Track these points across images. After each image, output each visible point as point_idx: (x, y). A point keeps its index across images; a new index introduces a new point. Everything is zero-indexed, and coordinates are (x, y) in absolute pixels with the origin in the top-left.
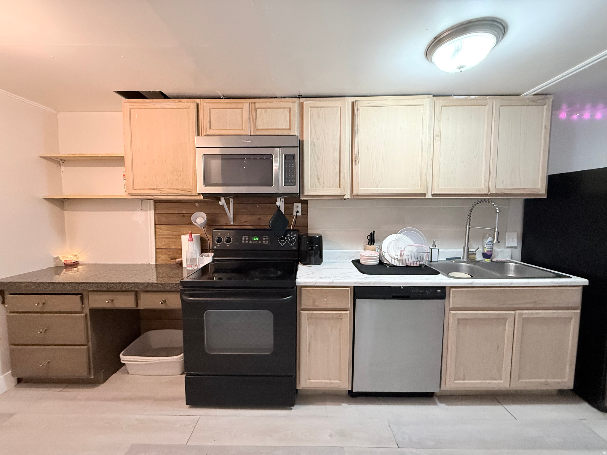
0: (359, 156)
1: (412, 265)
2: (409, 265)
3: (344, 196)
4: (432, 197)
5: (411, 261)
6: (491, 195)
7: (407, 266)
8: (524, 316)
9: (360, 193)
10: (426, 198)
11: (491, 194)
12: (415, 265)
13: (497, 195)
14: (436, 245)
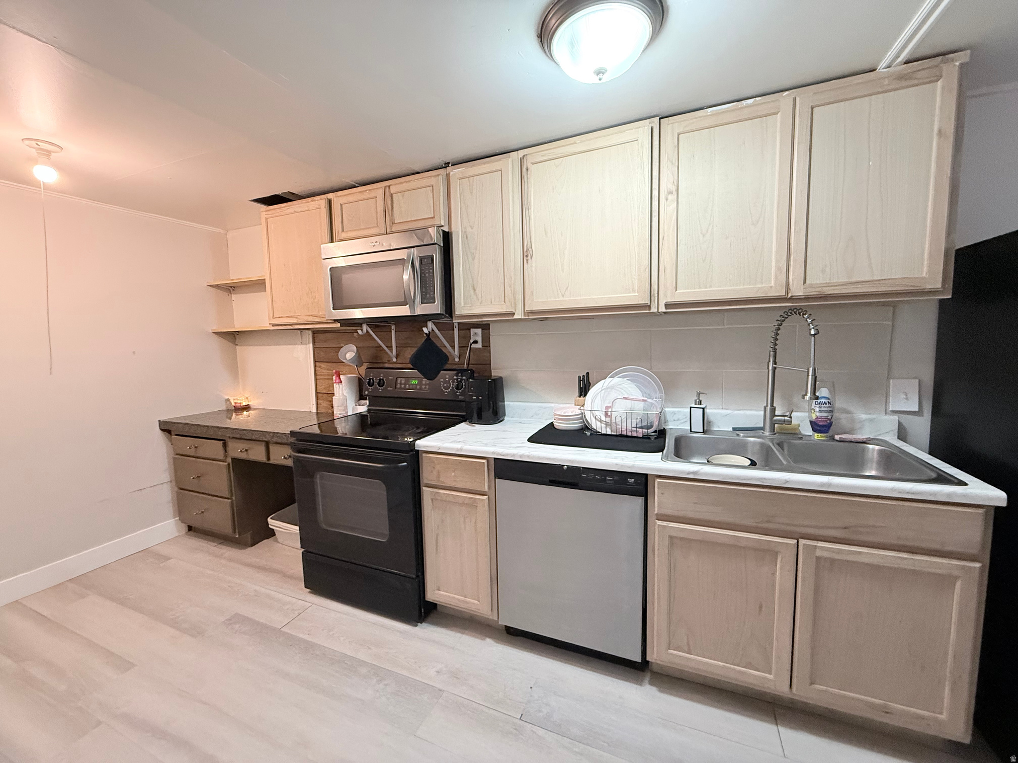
0: (532, 248)
1: (629, 434)
2: (624, 433)
3: (514, 314)
4: (666, 309)
5: (627, 427)
6: (792, 299)
7: (622, 436)
8: (819, 553)
9: (535, 308)
10: (652, 311)
11: (792, 296)
12: (635, 434)
13: (807, 298)
14: (701, 401)
